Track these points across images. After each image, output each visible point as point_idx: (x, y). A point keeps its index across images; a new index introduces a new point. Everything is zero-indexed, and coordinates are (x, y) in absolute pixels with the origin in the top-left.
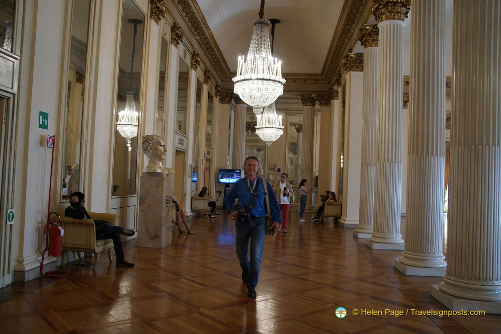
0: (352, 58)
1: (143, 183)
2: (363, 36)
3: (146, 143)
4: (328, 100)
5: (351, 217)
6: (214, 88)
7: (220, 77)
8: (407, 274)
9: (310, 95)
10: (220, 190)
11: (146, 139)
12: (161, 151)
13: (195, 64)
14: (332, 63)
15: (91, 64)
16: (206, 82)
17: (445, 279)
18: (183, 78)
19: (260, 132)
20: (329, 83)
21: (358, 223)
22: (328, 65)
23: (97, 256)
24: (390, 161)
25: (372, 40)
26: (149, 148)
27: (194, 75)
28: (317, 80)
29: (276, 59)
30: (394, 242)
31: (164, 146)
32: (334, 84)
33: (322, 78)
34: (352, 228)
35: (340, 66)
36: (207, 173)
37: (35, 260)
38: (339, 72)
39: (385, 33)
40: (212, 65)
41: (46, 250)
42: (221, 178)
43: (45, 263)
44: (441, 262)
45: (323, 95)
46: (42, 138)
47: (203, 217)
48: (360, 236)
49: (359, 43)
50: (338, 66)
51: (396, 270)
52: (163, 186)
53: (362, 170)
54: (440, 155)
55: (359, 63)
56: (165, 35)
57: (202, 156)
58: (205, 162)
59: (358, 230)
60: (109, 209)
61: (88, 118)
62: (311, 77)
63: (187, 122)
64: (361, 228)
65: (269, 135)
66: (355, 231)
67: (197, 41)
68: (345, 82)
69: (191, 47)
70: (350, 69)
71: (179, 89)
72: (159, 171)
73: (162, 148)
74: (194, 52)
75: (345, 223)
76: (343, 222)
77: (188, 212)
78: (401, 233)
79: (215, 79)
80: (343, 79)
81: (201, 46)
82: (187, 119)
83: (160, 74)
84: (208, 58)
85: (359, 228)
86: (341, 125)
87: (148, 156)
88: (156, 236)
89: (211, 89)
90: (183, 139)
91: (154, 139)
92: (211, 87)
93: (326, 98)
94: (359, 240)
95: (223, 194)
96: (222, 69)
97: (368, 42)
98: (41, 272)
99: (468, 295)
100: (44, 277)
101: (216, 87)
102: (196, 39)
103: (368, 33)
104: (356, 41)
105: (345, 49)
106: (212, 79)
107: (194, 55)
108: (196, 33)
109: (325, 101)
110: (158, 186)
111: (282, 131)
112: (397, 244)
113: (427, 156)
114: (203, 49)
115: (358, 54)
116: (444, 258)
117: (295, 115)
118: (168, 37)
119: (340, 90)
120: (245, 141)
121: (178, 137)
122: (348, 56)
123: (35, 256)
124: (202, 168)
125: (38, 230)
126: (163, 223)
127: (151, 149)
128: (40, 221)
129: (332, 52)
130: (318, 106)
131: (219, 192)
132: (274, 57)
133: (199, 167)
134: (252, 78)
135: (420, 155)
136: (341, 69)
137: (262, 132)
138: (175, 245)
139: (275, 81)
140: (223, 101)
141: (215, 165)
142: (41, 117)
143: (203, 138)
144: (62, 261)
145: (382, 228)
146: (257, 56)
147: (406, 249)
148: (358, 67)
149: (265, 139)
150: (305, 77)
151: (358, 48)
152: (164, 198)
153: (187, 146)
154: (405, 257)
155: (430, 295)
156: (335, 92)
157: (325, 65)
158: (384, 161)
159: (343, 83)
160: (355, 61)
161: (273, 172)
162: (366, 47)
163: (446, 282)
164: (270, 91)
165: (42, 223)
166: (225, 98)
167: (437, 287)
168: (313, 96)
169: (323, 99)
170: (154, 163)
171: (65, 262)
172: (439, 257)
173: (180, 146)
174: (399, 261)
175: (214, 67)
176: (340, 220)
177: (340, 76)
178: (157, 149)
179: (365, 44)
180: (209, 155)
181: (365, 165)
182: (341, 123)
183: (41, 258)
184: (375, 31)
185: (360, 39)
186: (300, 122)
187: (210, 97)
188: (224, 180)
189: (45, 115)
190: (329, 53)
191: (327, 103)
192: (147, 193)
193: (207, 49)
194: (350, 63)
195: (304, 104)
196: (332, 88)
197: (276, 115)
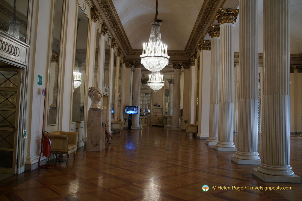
0: (203, 42)
1: (89, 115)
2: (210, 31)
3: (91, 92)
4: (189, 66)
5: (204, 133)
6: (123, 59)
7: (126, 52)
8: (239, 164)
9: (178, 63)
10: (126, 118)
11: (91, 89)
12: (99, 96)
13: (114, 45)
14: (191, 45)
15: (62, 48)
16: (119, 55)
17: (260, 165)
18: (107, 52)
19: (151, 84)
20: (189, 56)
21: (208, 137)
22: (189, 45)
23: (69, 156)
24: (227, 102)
25: (216, 34)
26: (92, 95)
27: (113, 51)
28: (182, 54)
29: (165, 45)
30: (229, 147)
31: (101, 93)
32: (192, 57)
33: (185, 53)
34: (205, 139)
35: (196, 46)
36: (119, 108)
37: (35, 158)
38: (196, 50)
39: (224, 30)
40: (122, 45)
41: (41, 153)
42: (127, 111)
43: (41, 160)
44: (257, 156)
45: (186, 63)
46: (39, 90)
47: (117, 134)
48: (210, 144)
49: (208, 35)
50: (194, 47)
51: (232, 162)
52: (101, 116)
53: (210, 106)
54: (256, 99)
55: (207, 46)
56: (99, 29)
57: (117, 98)
58: (118, 102)
59: (208, 140)
60: (71, 129)
61: (61, 78)
62: (177, 53)
63: (109, 79)
64: (210, 139)
65: (156, 86)
66: (206, 141)
67: (115, 32)
68: (199, 56)
69: (111, 35)
70: (202, 49)
71: (105, 59)
72: (99, 108)
73: (99, 95)
74: (113, 38)
75: (200, 136)
76: (199, 136)
77: (110, 131)
78: (234, 141)
79: (123, 53)
80: (198, 54)
81: (117, 35)
82: (109, 77)
83: (96, 50)
84: (120, 41)
85: (209, 139)
86: (197, 80)
87: (92, 100)
88: (97, 145)
89: (121, 60)
90: (107, 88)
91: (95, 90)
92: (121, 58)
93: (187, 65)
94: (209, 146)
95: (127, 121)
96: (127, 47)
97: (213, 34)
98: (39, 165)
99: (273, 173)
100: (41, 168)
101: (124, 58)
102: (114, 31)
103: (213, 29)
104: (206, 33)
105: (199, 37)
106: (122, 53)
107: (113, 40)
108: (114, 27)
109: (187, 66)
110: (98, 116)
111: (163, 84)
112: (231, 147)
113: (249, 99)
114: (118, 36)
115: (207, 40)
116: (259, 154)
117: (168, 74)
118: (100, 31)
119: (196, 60)
120: (140, 89)
121: (104, 87)
122: (201, 42)
123: (36, 156)
124: (116, 105)
125: (37, 142)
126: (101, 137)
127: (93, 95)
128: (38, 137)
129: (192, 39)
130: (182, 69)
131: (125, 119)
132: (164, 44)
133: (115, 104)
134: (152, 55)
135: (245, 99)
136: (196, 48)
137: (152, 84)
138: (107, 150)
139: (164, 57)
140: (127, 66)
141: (123, 104)
142: (39, 78)
143: (117, 88)
144: (48, 159)
145: (223, 139)
146: (154, 43)
147: (238, 150)
148: (207, 48)
149: (154, 88)
150: (175, 53)
151: (207, 37)
152: (102, 123)
153: (109, 93)
154: (237, 154)
155: (253, 174)
156: (193, 61)
157: (187, 46)
158: (224, 102)
159: (198, 56)
160: (205, 44)
161: (155, 107)
162: (212, 37)
163: (261, 167)
164: (161, 62)
165: (39, 137)
166: (128, 64)
167: (256, 170)
168: (180, 63)
169: (186, 65)
170: (95, 103)
171: (50, 160)
172: (256, 154)
173: (105, 93)
174: (234, 157)
175: (123, 47)
176: (197, 135)
177: (196, 52)
178: (97, 95)
179: (211, 35)
180: (120, 97)
181: (212, 103)
182: (197, 79)
183: (39, 157)
184: (218, 29)
185: (209, 33)
186: (171, 78)
187: (121, 64)
188: (128, 112)
189: (40, 77)
190: (189, 39)
191: (188, 68)
192: (92, 120)
193: (120, 36)
194: (202, 46)
195: (175, 68)
196: (191, 59)
197: (160, 75)
